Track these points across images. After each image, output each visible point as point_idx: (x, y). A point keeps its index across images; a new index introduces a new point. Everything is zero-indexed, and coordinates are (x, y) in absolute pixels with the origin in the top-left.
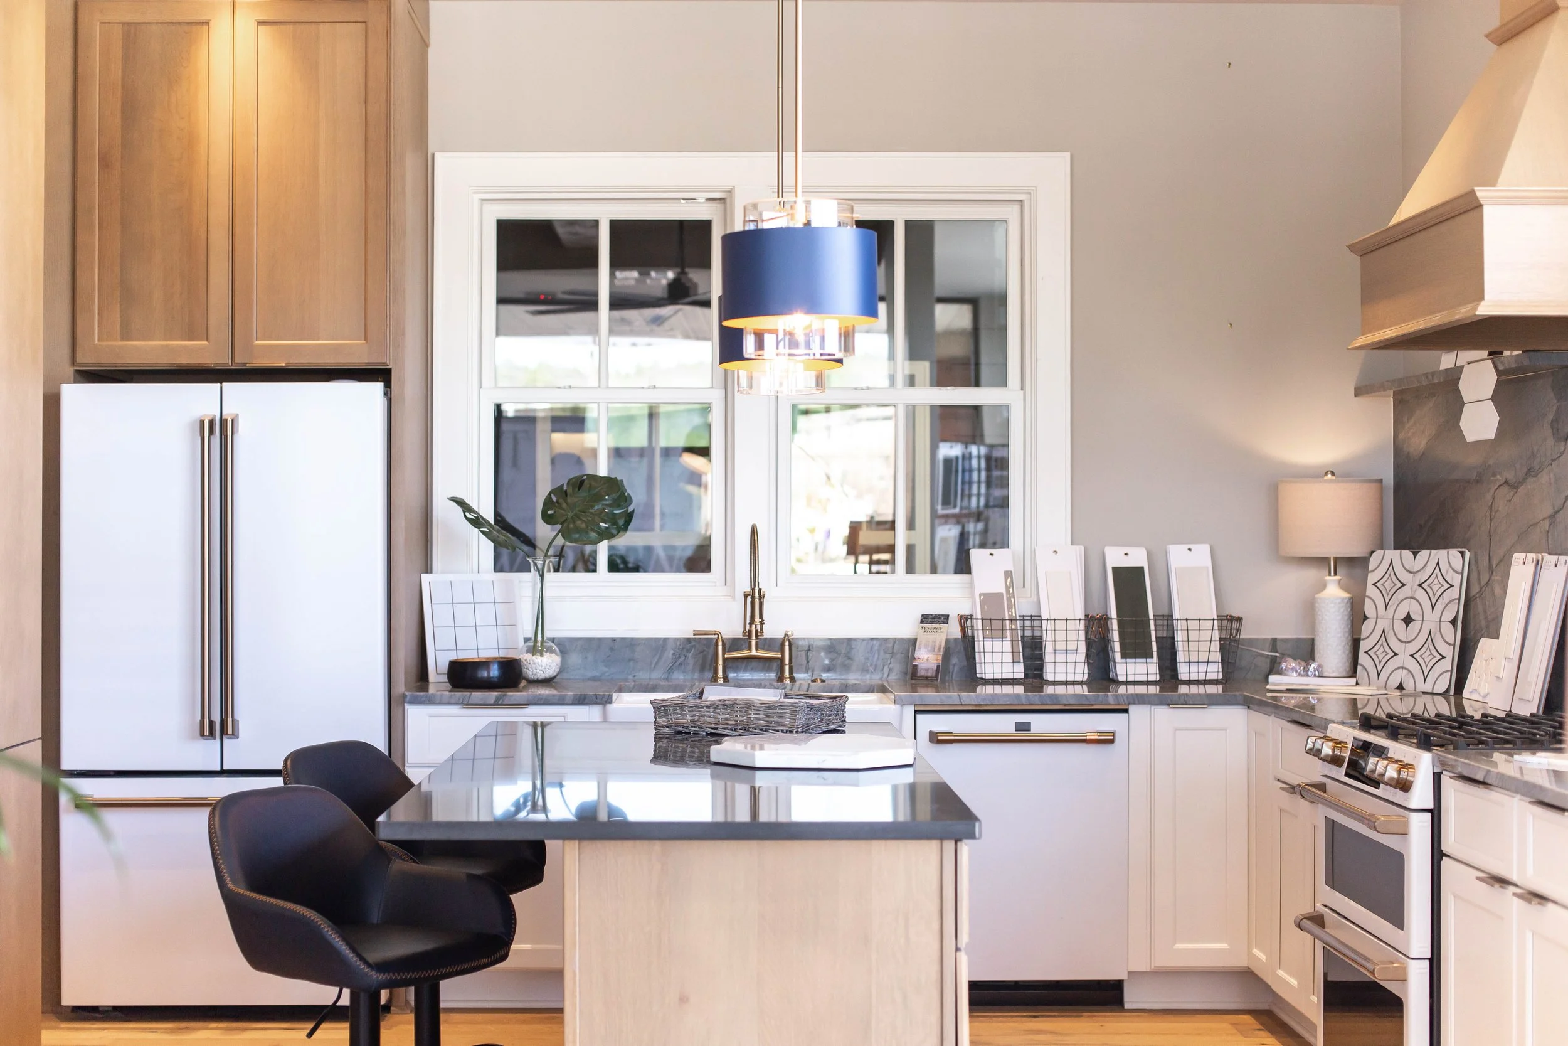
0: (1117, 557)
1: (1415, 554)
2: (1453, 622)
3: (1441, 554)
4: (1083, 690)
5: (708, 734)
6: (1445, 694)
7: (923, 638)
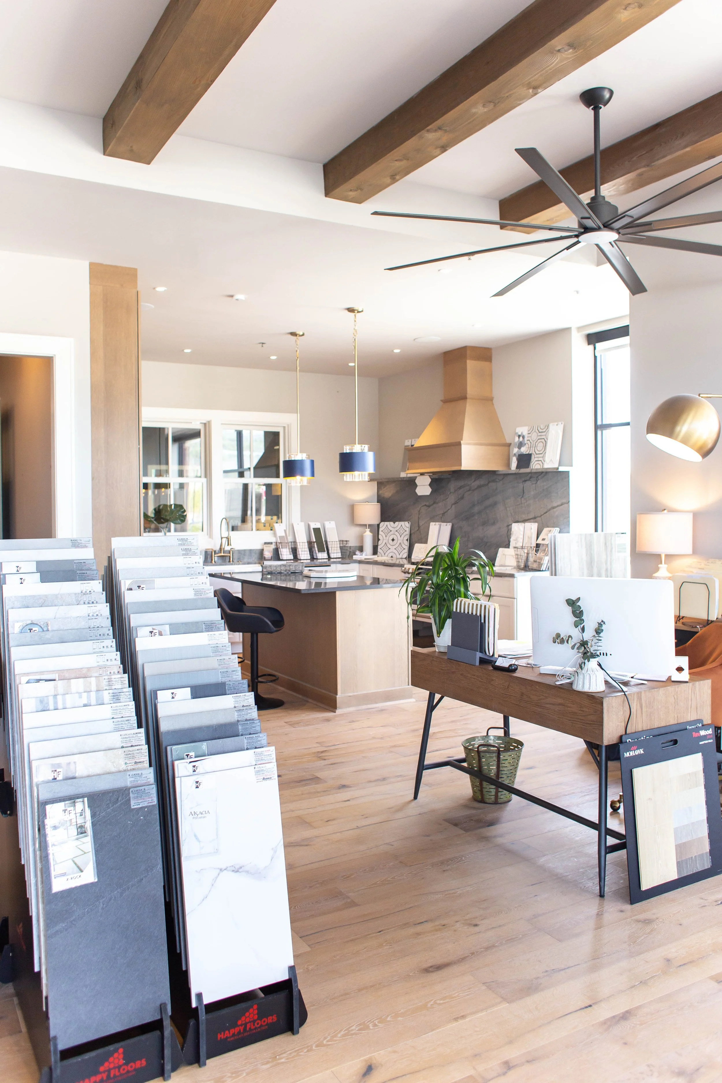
0: (314, 525)
1: (394, 523)
2: (407, 540)
3: (402, 523)
4: (309, 561)
5: (278, 573)
6: (406, 558)
7: (265, 549)
